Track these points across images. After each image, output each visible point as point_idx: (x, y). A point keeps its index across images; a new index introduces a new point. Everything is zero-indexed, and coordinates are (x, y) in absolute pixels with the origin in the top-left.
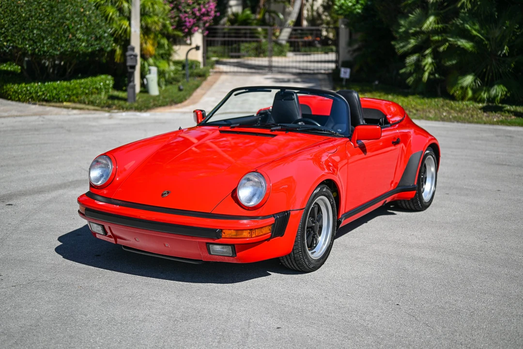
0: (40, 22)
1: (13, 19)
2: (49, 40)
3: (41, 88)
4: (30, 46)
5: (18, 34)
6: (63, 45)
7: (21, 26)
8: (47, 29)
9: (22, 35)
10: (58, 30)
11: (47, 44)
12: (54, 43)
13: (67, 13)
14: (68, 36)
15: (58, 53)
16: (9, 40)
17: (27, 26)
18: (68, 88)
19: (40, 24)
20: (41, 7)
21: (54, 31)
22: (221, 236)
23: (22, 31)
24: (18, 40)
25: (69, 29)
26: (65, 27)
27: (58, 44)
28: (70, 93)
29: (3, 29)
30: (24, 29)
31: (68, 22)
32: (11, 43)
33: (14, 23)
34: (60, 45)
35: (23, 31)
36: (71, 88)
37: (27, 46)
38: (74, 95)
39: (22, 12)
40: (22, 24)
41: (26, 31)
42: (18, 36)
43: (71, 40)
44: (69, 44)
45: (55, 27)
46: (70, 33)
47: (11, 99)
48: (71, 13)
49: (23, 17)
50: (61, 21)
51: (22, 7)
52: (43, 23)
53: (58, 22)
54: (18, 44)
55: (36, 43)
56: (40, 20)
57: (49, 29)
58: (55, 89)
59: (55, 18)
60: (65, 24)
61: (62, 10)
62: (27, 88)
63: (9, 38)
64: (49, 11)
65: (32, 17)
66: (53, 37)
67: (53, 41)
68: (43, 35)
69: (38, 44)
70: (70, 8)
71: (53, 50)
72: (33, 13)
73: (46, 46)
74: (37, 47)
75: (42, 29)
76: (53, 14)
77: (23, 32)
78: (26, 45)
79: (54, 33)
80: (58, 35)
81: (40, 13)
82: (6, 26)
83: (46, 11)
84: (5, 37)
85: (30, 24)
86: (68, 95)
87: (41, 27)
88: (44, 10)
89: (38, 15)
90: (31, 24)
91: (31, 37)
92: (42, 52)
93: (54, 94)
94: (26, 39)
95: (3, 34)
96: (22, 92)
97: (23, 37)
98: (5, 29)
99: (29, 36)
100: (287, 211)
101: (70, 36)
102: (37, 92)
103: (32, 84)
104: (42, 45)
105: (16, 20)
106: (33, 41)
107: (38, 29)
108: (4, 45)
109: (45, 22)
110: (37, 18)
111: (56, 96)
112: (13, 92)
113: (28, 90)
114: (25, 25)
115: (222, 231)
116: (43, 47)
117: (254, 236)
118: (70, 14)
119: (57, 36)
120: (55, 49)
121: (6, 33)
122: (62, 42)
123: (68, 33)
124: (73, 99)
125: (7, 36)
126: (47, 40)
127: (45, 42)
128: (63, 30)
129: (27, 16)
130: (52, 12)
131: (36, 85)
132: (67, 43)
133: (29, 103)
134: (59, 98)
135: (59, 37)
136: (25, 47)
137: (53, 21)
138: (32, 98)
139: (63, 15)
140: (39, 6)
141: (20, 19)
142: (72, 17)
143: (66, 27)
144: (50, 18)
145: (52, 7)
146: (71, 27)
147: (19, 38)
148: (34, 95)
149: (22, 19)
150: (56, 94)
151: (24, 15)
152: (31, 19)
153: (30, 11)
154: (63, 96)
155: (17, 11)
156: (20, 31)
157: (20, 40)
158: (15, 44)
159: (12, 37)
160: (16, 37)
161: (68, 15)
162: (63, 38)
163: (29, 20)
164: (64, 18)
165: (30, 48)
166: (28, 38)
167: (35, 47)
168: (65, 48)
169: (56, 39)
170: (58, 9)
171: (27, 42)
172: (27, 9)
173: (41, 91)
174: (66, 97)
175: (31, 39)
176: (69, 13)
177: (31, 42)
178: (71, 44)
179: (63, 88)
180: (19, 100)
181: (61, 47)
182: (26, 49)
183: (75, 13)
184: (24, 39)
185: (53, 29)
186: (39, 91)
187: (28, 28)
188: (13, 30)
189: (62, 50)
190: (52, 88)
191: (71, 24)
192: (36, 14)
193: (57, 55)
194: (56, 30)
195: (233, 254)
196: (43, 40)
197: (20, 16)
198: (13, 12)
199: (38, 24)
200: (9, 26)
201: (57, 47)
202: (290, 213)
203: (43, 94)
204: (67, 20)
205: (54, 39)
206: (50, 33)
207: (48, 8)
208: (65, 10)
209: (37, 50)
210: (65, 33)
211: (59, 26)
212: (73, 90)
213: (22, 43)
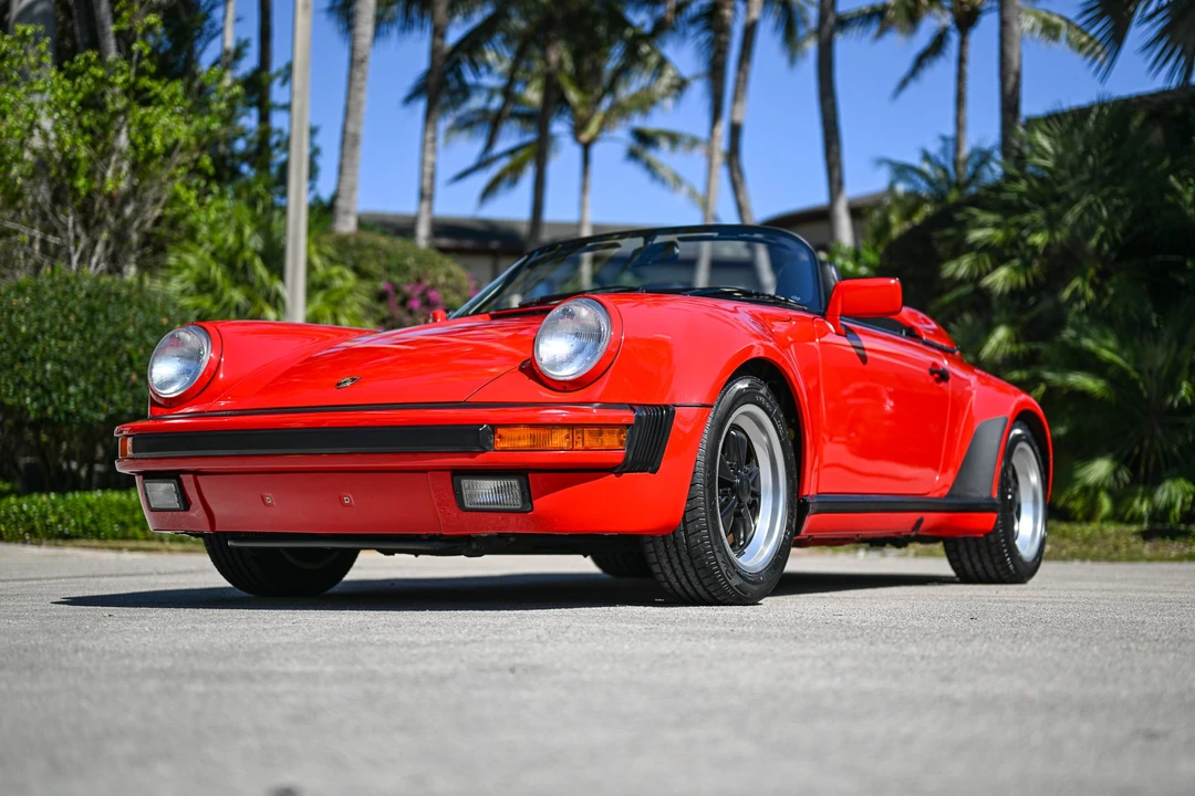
0: (62, 344)
2: (82, 384)
3: (54, 506)
4: (35, 399)
5: (8, 373)
6: (116, 397)
7: (15, 354)
8: (77, 362)
9: (17, 374)
10: (104, 364)
11: (75, 395)
12: (94, 393)
13: (128, 326)
14: (129, 378)
15: (102, 417)
17: (30, 353)
18: (123, 508)
19: (63, 350)
20: (66, 311)
21: (94, 364)
22: (492, 446)
23: (17, 367)
24: (7, 386)
25: (130, 361)
26: (121, 355)
27: (104, 397)
28: (126, 519)
30: (22, 361)
31: (129, 346)
34: (107, 397)
35: (20, 365)
36: (130, 507)
37: (28, 400)
38: (135, 523)
39: (20, 322)
40: (19, 350)
41: (26, 366)
42: (7, 379)
43: (134, 386)
44: (130, 395)
45: (96, 356)
46: (133, 369)
48: (138, 325)
49: (21, 333)
50: (114, 342)
51: (22, 311)
52: (70, 347)
53: (106, 344)
54: (7, 395)
55: (48, 393)
56: (65, 338)
57: (83, 360)
58: (90, 507)
59: (99, 335)
60: (120, 351)
61: (118, 319)
62: (20, 507)
64: (85, 319)
65: (43, 333)
66: (92, 379)
67: (91, 389)
68: (67, 372)
69: (55, 396)
70: (135, 315)
71: (90, 409)
72: (47, 325)
73: (72, 399)
74: (52, 402)
75: (66, 361)
76: (93, 326)
77: (21, 369)
78: (25, 397)
79: (93, 370)
80: (105, 374)
81: (62, 326)
83: (79, 320)
85: (37, 349)
86: (122, 524)
87: (64, 357)
88: (72, 318)
89: (58, 327)
90: (41, 349)
91: (38, 378)
92: (62, 416)
93: (87, 521)
94: (25, 384)
96: (7, 516)
97: (17, 380)
99: (33, 377)
100: (666, 407)
101: (134, 377)
102: (44, 516)
103: (35, 497)
104: (63, 397)
105: (5, 342)
106: (42, 387)
107: (57, 360)
109: (75, 344)
110: (55, 336)
111: (94, 528)
113: (22, 512)
114: (26, 351)
115: (494, 432)
116: (67, 402)
117: (580, 446)
118: (135, 327)
119: (100, 376)
120: (96, 408)
122: (113, 388)
123: (128, 369)
124: (134, 534)
126: (77, 385)
127: (72, 389)
128: (117, 364)
129: (32, 331)
130: (91, 323)
131: (44, 498)
132: (124, 393)
133: (25, 542)
134: (99, 531)
135: (107, 380)
136: (22, 402)
137: (94, 343)
138: (32, 531)
139: (118, 329)
140: (62, 309)
141: (14, 339)
142: (141, 335)
143: (125, 358)
144: (88, 336)
145: (92, 311)
146: (135, 357)
147: (9, 383)
148: (37, 524)
149: (19, 339)
150: (93, 521)
151: (23, 329)
152: (39, 337)
153: (40, 320)
154: (109, 525)
155: (9, 320)
156: (12, 367)
157: (12, 386)
161: (131, 330)
162: (116, 381)
163: (35, 339)
164: (122, 336)
165: (35, 405)
166: (32, 382)
167: (47, 403)
168: (121, 407)
169: (100, 385)
170: (106, 317)
171: (27, 392)
172: (33, 315)
173: (54, 513)
174: (116, 528)
175: (36, 384)
176: (134, 324)
177: (39, 391)
178: (135, 398)
179: (109, 505)
181: (111, 402)
182: (23, 408)
183: (147, 326)
184: (22, 383)
185: (93, 360)
186: (50, 512)
187: (31, 359)
189: (112, 410)
190: (83, 506)
191: (137, 351)
192: (52, 326)
193: (99, 422)
194: (100, 364)
195: (524, 501)
196: (67, 384)
197: (13, 331)
199: (57, 350)
201: (101, 402)
202: (674, 412)
203: (61, 520)
204: (128, 339)
205: (94, 384)
206: (85, 370)
207: (83, 314)
208: (125, 319)
209: (50, 410)
210: (121, 369)
211: (108, 354)
212: (134, 513)
213: (15, 393)
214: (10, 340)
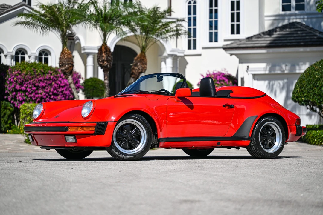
1: (309, 80)
5: (311, 91)
7: (314, 85)
16: (305, 96)
24: (311, 95)
29: (303, 88)
30: (315, 87)
32: (307, 98)
33: (310, 83)
35: (315, 88)
37: (316, 100)
39: (316, 74)
40: (314, 84)
42: (311, 93)
47: (310, 143)
51: (318, 70)
63: (305, 94)
78: (316, 99)
82: (304, 86)
84: (303, 94)
95: (302, 91)
96: (316, 137)
98: (304, 87)
99: (318, 92)
105: (312, 81)
108: (302, 100)
112: (311, 137)
114: (317, 84)
121: (304, 91)
125: (304, 93)
136: (315, 100)
149: (315, 80)
151: (317, 76)
152: (321, 79)
156: (312, 89)
157: (312, 96)
158: (308, 99)
159: (307, 94)
160: (310, 93)
163: (320, 80)
165: (318, 101)
166: (318, 94)
167: (321, 100)
171: (316, 97)
180: (315, 144)
184: (314, 94)
187: (317, 86)
188: (308, 89)
197: (314, 77)
198: (311, 74)
200: (306, 85)
213: (313, 97)
214: (313, 80)
